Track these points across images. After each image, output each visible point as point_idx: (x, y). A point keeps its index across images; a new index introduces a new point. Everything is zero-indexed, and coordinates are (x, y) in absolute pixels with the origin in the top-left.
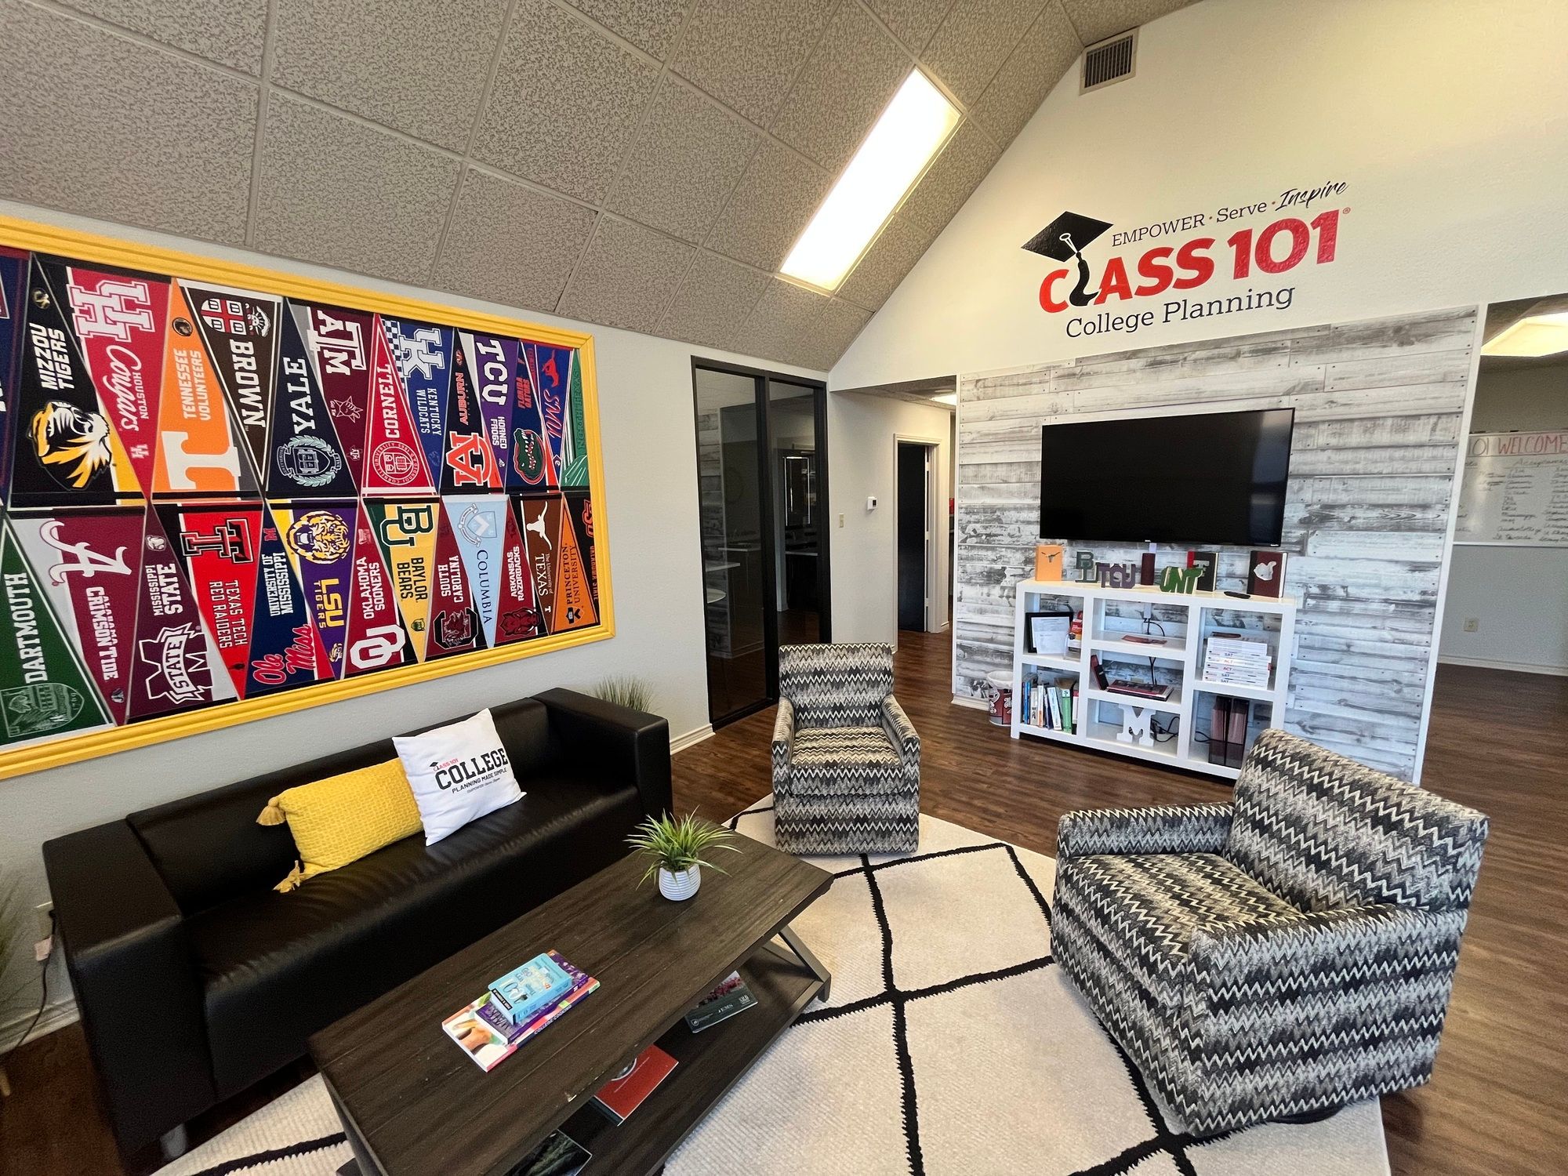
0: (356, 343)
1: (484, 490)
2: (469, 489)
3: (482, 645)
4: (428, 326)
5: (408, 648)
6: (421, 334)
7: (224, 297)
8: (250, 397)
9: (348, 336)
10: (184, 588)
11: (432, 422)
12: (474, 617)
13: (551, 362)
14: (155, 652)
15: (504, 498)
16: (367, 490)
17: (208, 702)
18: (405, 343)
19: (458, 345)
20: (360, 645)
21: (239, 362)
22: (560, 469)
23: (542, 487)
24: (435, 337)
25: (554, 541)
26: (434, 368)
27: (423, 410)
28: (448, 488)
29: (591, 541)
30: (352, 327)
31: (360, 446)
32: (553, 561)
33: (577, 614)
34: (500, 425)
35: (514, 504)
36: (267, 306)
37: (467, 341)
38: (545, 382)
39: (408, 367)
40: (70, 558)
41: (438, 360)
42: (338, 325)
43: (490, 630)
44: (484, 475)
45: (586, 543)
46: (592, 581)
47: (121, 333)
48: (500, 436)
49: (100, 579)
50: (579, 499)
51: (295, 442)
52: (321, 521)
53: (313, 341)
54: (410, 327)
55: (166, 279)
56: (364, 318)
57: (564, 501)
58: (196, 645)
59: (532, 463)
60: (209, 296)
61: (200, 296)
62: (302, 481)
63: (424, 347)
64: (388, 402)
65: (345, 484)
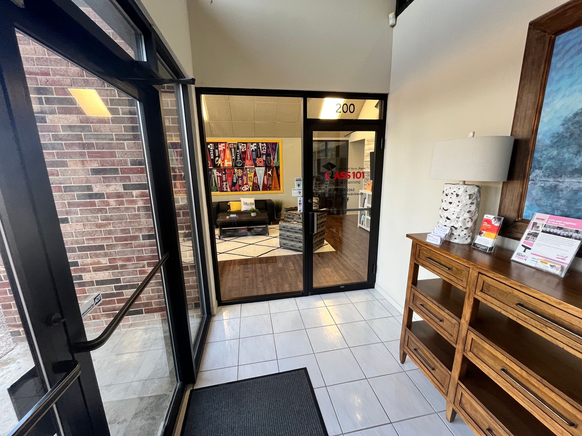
0: (245, 147)
1: (261, 167)
2: (259, 166)
3: (260, 190)
4: (255, 143)
5: (249, 189)
6: (254, 144)
7: (231, 143)
8: (233, 155)
9: (244, 146)
10: (226, 178)
11: (254, 157)
12: (259, 186)
13: (274, 145)
14: (223, 184)
15: (264, 168)
16: (245, 167)
17: (227, 191)
18: (251, 146)
19: (259, 145)
20: (243, 187)
21: (233, 151)
22: (274, 163)
23: (271, 166)
24: (255, 144)
25: (272, 175)
26: (255, 149)
27: (253, 155)
28: (256, 166)
29: (280, 176)
30: (245, 145)
31: (245, 161)
32: (272, 179)
33: (276, 188)
34: (264, 156)
35: (266, 169)
36: (236, 144)
37: (260, 144)
38: (273, 149)
39: (252, 149)
40: (217, 174)
41: (256, 148)
42: (243, 145)
43: (261, 188)
44: (261, 164)
45: (278, 176)
46: (279, 183)
47: (222, 149)
48: (264, 159)
49: (219, 176)
50: (278, 168)
51: (238, 160)
52: (240, 170)
53: (240, 147)
54: (252, 143)
55: (226, 142)
56: (246, 143)
57: (275, 168)
58: (226, 184)
59: (269, 162)
60: (230, 144)
61: (229, 144)
62: (238, 165)
63: (254, 146)
64: (249, 154)
65: (243, 166)
